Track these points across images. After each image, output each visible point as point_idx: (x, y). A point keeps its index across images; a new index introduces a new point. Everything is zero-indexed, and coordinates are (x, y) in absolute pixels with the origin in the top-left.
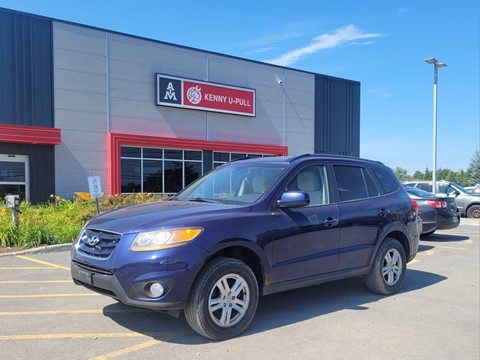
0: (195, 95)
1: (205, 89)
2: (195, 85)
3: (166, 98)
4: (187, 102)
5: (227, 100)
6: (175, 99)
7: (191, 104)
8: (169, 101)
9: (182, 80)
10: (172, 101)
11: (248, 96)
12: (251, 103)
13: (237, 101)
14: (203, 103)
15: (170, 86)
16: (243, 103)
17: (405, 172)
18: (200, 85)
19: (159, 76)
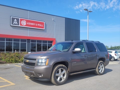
0: (24, 23)
1: (27, 21)
2: (24, 20)
3: (14, 23)
4: (21, 25)
5: (35, 24)
6: (17, 24)
7: (22, 25)
8: (15, 24)
9: (20, 18)
10: (16, 24)
11: (43, 24)
12: (43, 25)
13: (39, 25)
14: (27, 25)
15: (15, 20)
16: (41, 25)
17: (108, 47)
18: (26, 20)
19: (11, 17)
